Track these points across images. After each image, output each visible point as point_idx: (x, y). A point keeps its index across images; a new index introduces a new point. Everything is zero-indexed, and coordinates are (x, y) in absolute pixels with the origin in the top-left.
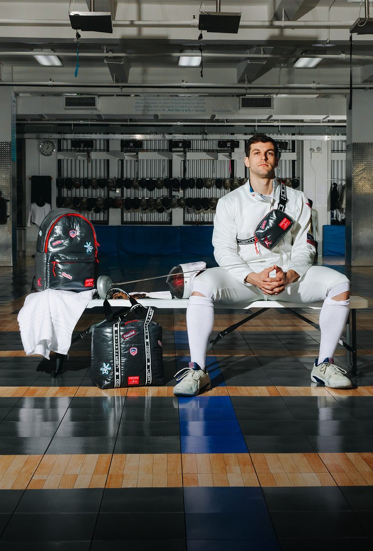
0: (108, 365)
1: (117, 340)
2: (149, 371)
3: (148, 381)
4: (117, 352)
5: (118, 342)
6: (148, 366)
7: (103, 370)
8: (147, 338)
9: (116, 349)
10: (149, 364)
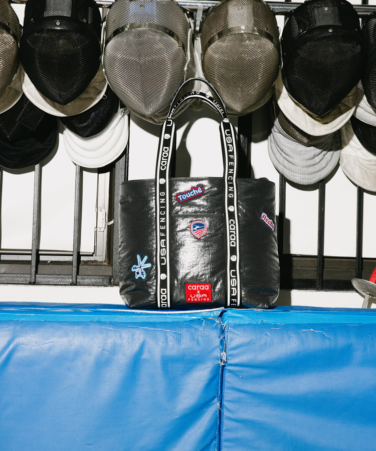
0: (146, 258)
1: (165, 204)
2: (235, 274)
3: (232, 297)
4: (164, 231)
5: (165, 209)
6: (233, 264)
7: (136, 271)
8: (231, 202)
9: (161, 224)
10: (235, 258)
